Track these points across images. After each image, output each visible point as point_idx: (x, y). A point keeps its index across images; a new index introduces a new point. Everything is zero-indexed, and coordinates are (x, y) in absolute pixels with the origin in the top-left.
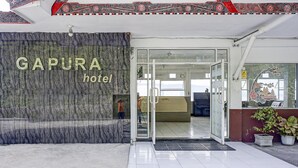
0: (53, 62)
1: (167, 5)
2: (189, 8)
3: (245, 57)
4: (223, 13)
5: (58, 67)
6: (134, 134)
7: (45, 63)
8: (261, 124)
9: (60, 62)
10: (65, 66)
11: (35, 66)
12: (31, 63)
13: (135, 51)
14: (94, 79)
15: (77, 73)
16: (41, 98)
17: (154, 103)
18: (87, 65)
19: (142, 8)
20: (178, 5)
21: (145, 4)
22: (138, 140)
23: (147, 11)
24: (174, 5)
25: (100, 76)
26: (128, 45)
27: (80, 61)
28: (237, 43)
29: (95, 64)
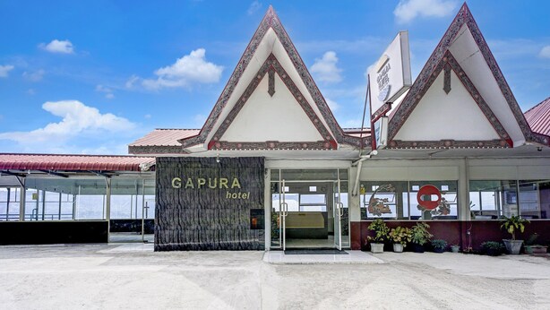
0: (202, 181)
1: (290, 143)
2: (305, 146)
3: (358, 178)
4: (329, 149)
5: (206, 186)
6: (268, 244)
7: (195, 182)
8: (373, 233)
9: (207, 182)
10: (212, 185)
11: (187, 185)
12: (184, 183)
13: (269, 172)
14: (235, 196)
15: (221, 192)
16: (192, 212)
17: (284, 216)
18: (230, 184)
19: (272, 145)
20: (297, 143)
21: (274, 142)
22: (272, 249)
23: (276, 147)
24: (295, 143)
25: (240, 194)
26: (263, 166)
27: (224, 181)
28: (355, 164)
29: (236, 183)
